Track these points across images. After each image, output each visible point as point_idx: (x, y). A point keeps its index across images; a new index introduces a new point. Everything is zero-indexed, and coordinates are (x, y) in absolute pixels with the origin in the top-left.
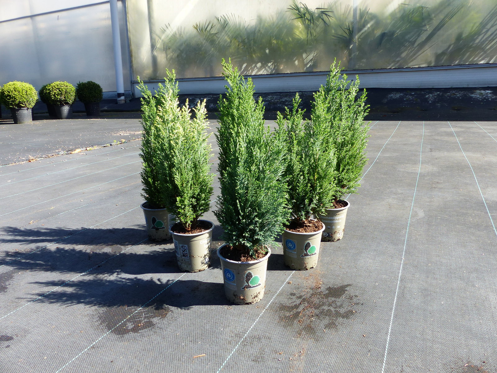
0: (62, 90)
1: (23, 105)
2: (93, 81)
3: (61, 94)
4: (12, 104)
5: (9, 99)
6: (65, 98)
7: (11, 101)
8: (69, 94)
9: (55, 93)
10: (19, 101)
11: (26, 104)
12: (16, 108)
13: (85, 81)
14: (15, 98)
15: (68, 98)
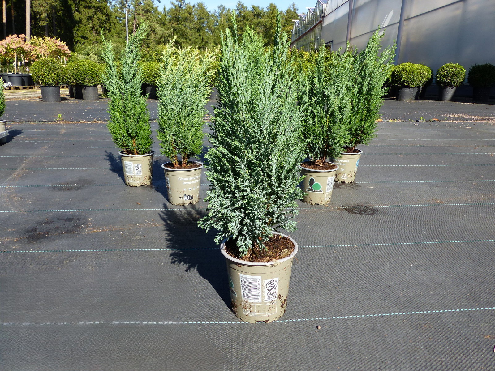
0: (449, 72)
1: (406, 85)
2: (492, 64)
3: (448, 76)
4: (397, 83)
5: (396, 78)
6: (450, 80)
7: (398, 80)
8: (456, 77)
9: (442, 75)
10: (404, 81)
11: (409, 84)
12: (400, 86)
13: (481, 63)
14: (401, 78)
15: (453, 80)
